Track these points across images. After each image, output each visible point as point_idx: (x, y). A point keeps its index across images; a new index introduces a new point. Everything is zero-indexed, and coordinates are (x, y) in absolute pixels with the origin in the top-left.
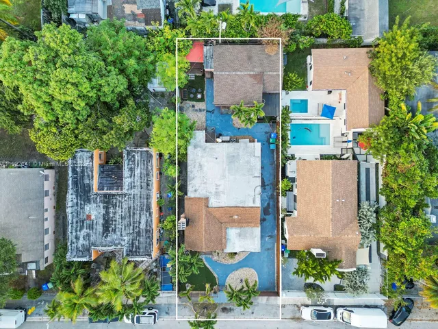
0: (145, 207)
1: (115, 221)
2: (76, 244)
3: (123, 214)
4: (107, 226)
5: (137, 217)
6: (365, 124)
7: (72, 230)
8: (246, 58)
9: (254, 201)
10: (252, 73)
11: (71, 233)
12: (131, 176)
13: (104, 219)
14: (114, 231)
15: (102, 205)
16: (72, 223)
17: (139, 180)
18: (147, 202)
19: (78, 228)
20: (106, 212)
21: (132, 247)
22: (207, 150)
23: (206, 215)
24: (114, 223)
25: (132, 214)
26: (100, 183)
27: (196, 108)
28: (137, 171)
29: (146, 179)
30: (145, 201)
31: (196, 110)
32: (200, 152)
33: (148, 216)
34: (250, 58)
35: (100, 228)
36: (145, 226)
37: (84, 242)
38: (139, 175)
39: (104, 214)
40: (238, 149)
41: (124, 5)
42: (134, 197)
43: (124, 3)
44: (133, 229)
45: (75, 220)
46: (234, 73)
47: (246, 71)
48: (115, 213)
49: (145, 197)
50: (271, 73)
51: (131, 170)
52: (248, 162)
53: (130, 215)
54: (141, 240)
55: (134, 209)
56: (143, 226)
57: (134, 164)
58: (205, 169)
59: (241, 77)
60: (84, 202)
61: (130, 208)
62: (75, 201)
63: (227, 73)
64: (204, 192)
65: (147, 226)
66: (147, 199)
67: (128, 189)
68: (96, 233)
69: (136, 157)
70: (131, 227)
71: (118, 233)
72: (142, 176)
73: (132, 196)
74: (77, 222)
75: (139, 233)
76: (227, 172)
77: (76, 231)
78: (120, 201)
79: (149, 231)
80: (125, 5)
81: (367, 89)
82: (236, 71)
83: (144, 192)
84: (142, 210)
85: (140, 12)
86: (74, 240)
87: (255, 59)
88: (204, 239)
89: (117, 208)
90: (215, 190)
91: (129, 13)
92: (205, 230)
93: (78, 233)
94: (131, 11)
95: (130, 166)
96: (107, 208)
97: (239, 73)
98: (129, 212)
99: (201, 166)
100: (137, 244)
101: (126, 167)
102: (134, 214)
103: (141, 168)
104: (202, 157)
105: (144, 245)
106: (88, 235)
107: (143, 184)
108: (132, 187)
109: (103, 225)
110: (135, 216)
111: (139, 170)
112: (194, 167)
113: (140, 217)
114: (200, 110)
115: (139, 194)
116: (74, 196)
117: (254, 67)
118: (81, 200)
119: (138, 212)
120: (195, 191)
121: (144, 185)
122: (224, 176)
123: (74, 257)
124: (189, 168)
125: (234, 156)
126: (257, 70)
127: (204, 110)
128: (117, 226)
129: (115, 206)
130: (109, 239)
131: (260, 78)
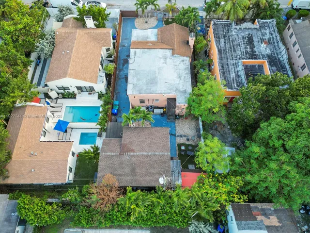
0: (222, 52)
1: (244, 44)
2: (271, 30)
3: (239, 48)
4: (250, 41)
5: (228, 46)
6: (30, 108)
7: (277, 38)
8: (137, 170)
9: (135, 53)
10: (132, 154)
11: (276, 37)
12: (238, 71)
13: (253, 45)
14: (243, 38)
15: (257, 53)
16: (278, 42)
17: (230, 69)
18: (221, 55)
19: (272, 39)
20: (253, 49)
21: (228, 29)
22: (174, 89)
23: (174, 44)
24: (245, 42)
25: (232, 48)
26: (262, 70)
27: (185, 138)
28: (233, 75)
29: (225, 70)
30: (223, 56)
31: (185, 136)
32: (181, 87)
33: (219, 47)
34: (133, 170)
35: (255, 39)
36: (221, 40)
37: (265, 31)
38: (231, 73)
39: (254, 47)
40: (147, 89)
41: (280, 225)
42: (232, 58)
43: (281, 227)
44: (229, 38)
45: (276, 44)
46: (150, 154)
47: (138, 156)
48: (246, 48)
49: (223, 59)
50: (112, 154)
51: (238, 76)
52: (139, 80)
53: (233, 47)
54: (222, 33)
55: (231, 51)
56: (222, 41)
57: (236, 80)
58: (176, 75)
59: (143, 150)
60: (272, 56)
61: (235, 51)
62: (280, 56)
63: (157, 153)
64: (176, 59)
65: (219, 41)
66: (221, 57)
67: (238, 63)
68: (258, 36)
69: (235, 86)
70: (231, 40)
71: (240, 36)
72: (228, 72)
73: (234, 59)
74: (274, 43)
75: (225, 36)
76: (157, 72)
77: (273, 38)
78: (244, 55)
79: (217, 37)
80: (278, 224)
81: (19, 138)
82: (148, 156)
83: (225, 61)
84: (225, 50)
85: (259, 218)
86: (273, 32)
87: (127, 169)
88: (175, 30)
89: (244, 51)
90: (167, 60)
91: (271, 217)
92: (174, 35)
93: (271, 36)
94: (269, 218)
95: (240, 78)
96: (253, 51)
97: (145, 153)
98: (234, 48)
99: (180, 77)
100: (225, 30)
101: (243, 78)
102: (231, 48)
103: (230, 77)
104: (179, 84)
105: (219, 30)
106: (263, 35)
107: (227, 67)
108: (236, 65)
109: (253, 41)
110: (229, 46)
111: (232, 77)
112: (185, 77)
113: (225, 46)
114: (181, 136)
115: (229, 60)
116: (281, 59)
117: (129, 160)
118: (276, 57)
119: (227, 49)
120: (183, 61)
121: (225, 66)
122: (160, 69)
123: (270, 22)
124: (190, 76)
125: (151, 84)
126: (126, 157)
127: (178, 136)
128: (242, 40)
129: (247, 52)
130: (247, 33)
131: (124, 149)
